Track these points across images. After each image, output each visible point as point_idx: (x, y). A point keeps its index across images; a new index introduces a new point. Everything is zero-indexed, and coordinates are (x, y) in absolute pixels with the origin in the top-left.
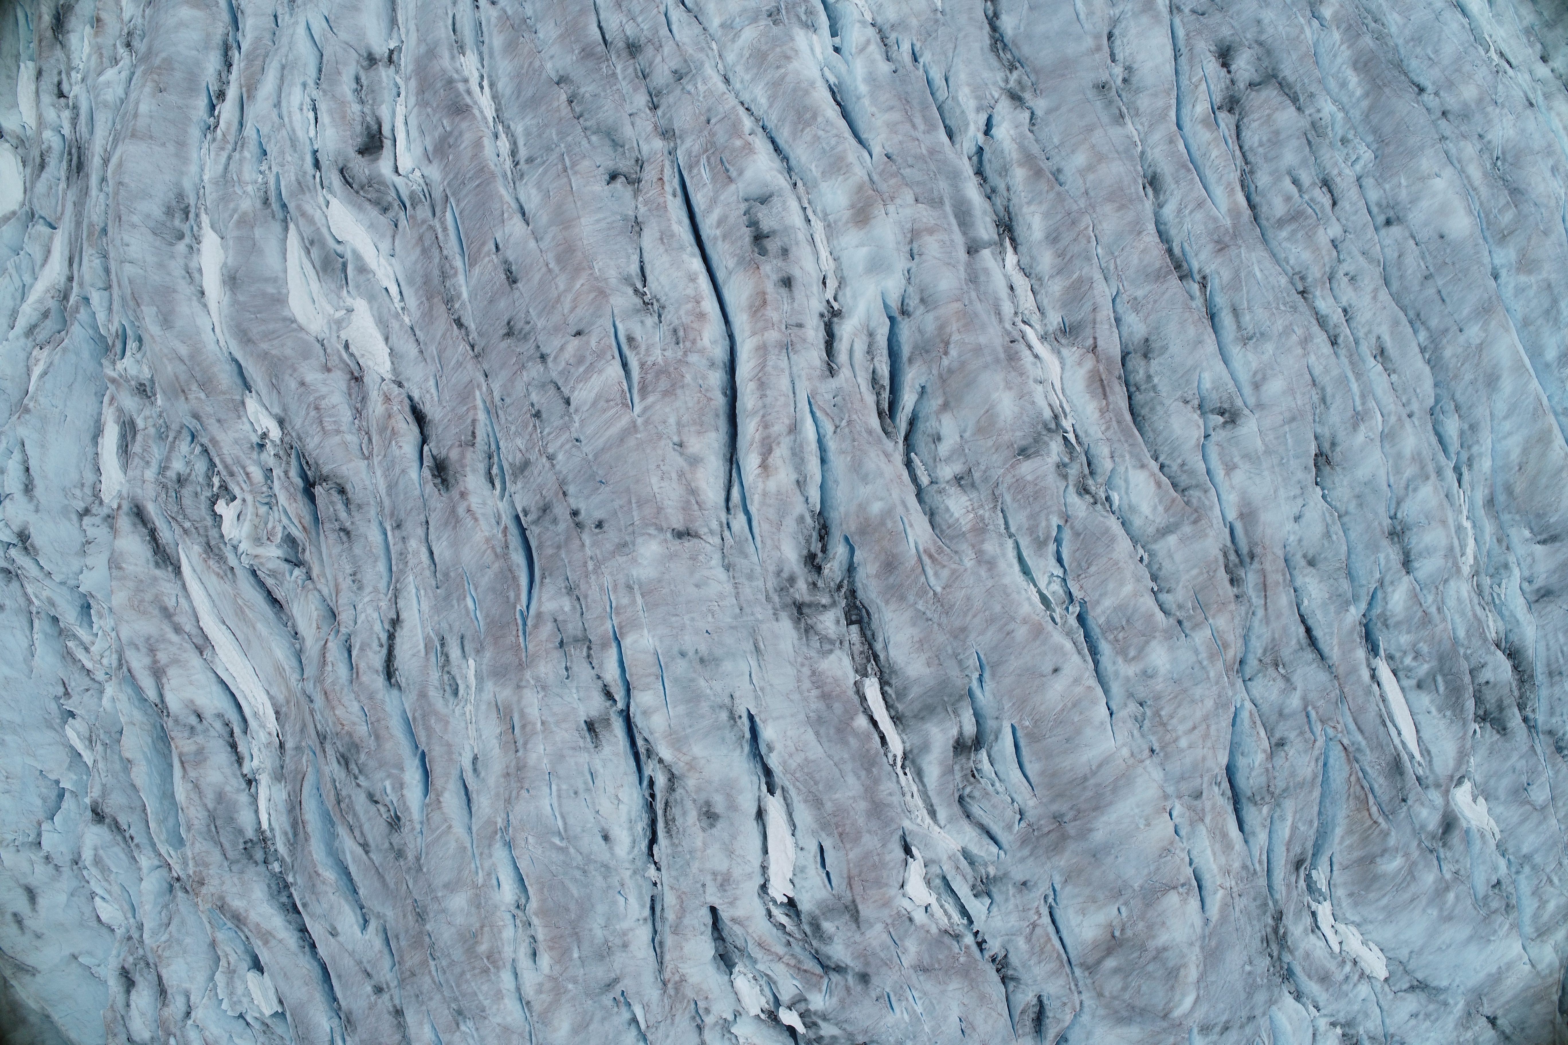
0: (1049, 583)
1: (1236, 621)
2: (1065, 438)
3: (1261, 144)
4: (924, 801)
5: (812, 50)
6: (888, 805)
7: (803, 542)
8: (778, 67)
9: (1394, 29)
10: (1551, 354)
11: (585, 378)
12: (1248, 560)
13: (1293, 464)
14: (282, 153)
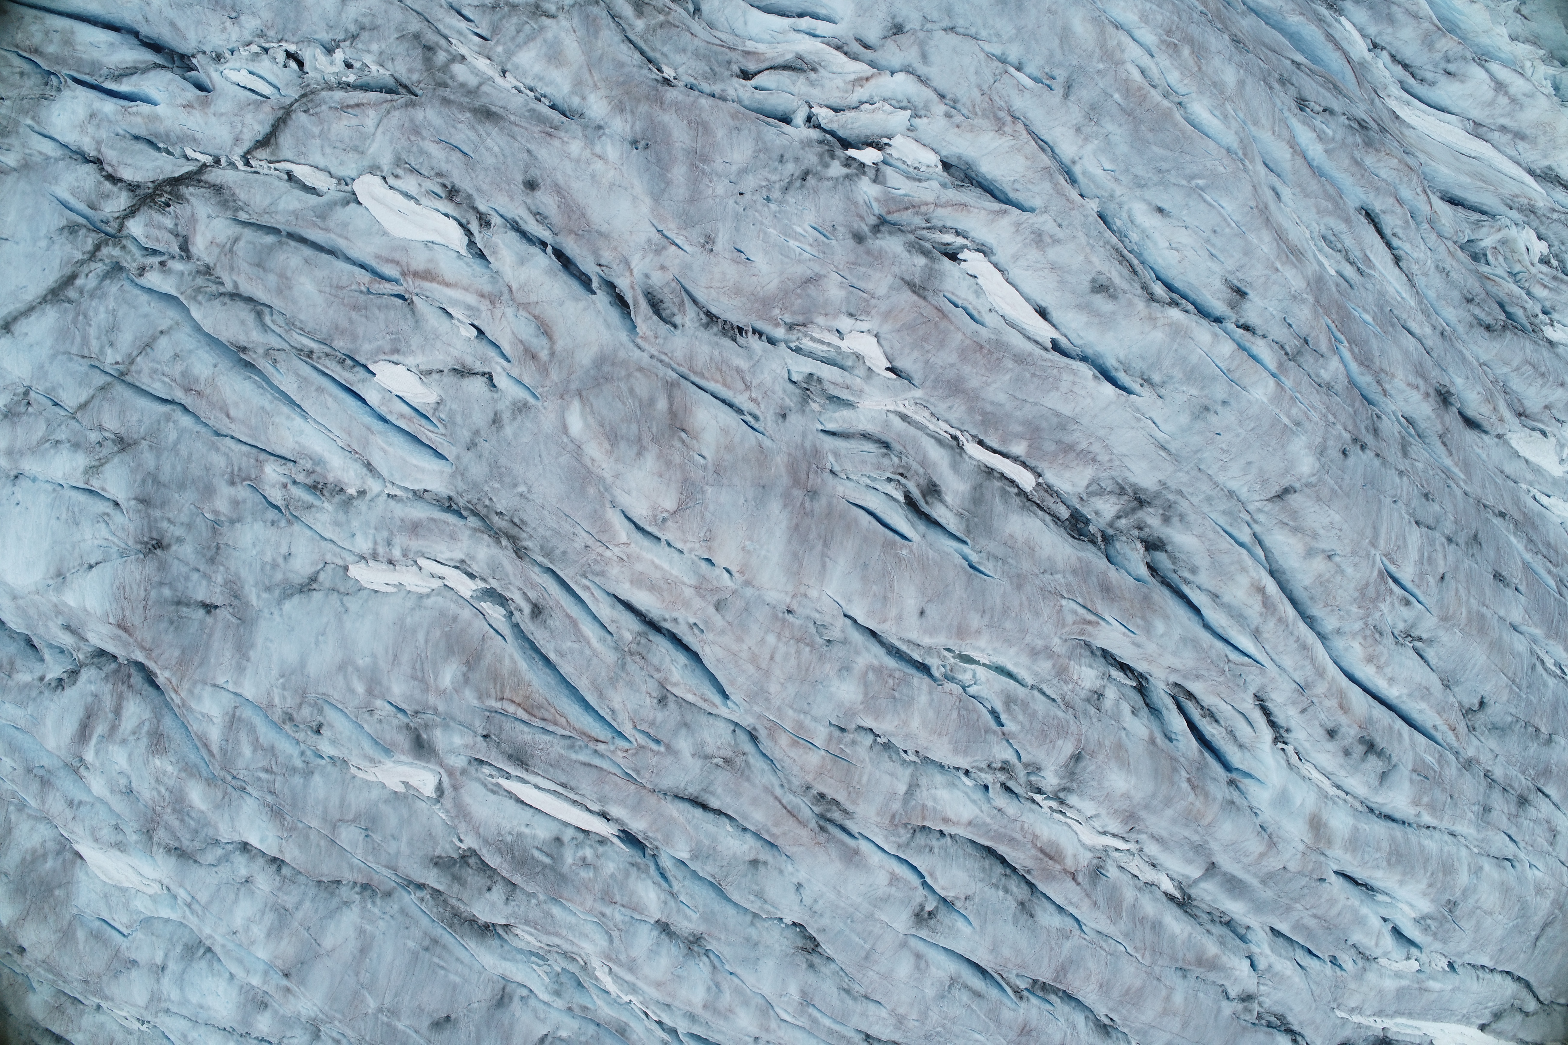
0: (974, 676)
1: (796, 770)
2: (1045, 794)
4: (917, 423)
5: (1411, 906)
6: (946, 397)
7: (1177, 555)
11: (1420, 551)
12: (822, 823)
13: (839, 926)
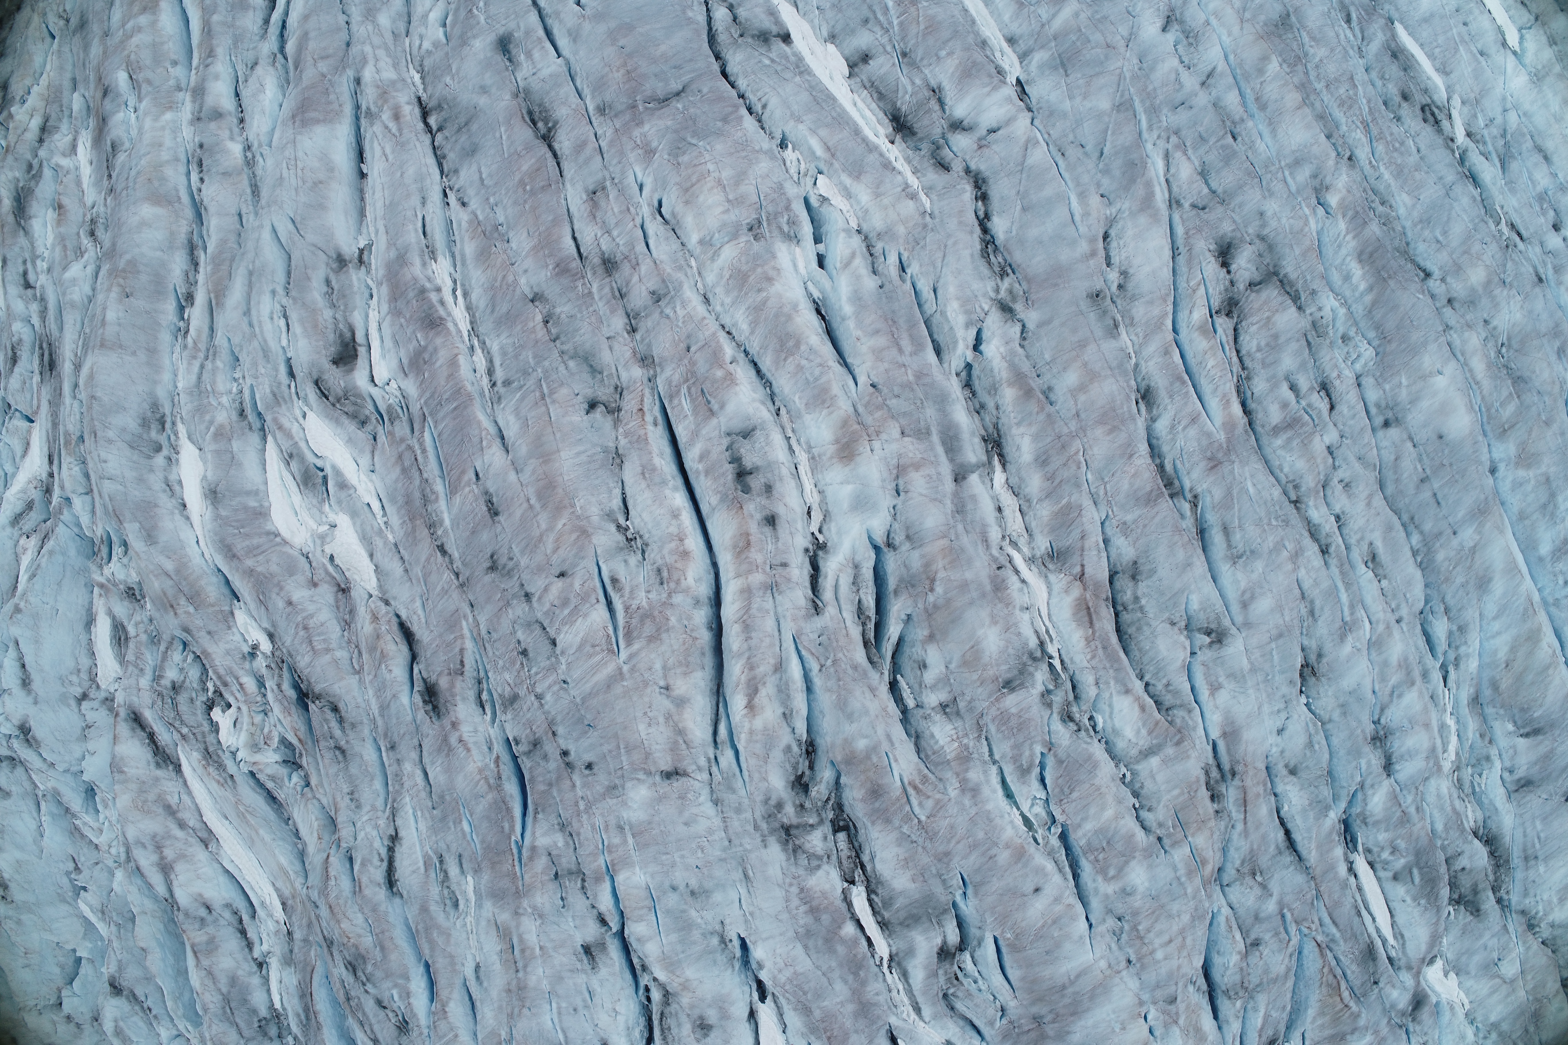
0: (1032, 805)
1: (1215, 837)
2: (1051, 665)
3: (1259, 350)
4: (909, 998)
5: (795, 266)
6: (875, 1004)
7: (790, 769)
8: (759, 290)
9: (1402, 211)
10: (1545, 549)
11: (570, 621)
12: (1229, 776)
13: (1279, 679)
14: (255, 364)
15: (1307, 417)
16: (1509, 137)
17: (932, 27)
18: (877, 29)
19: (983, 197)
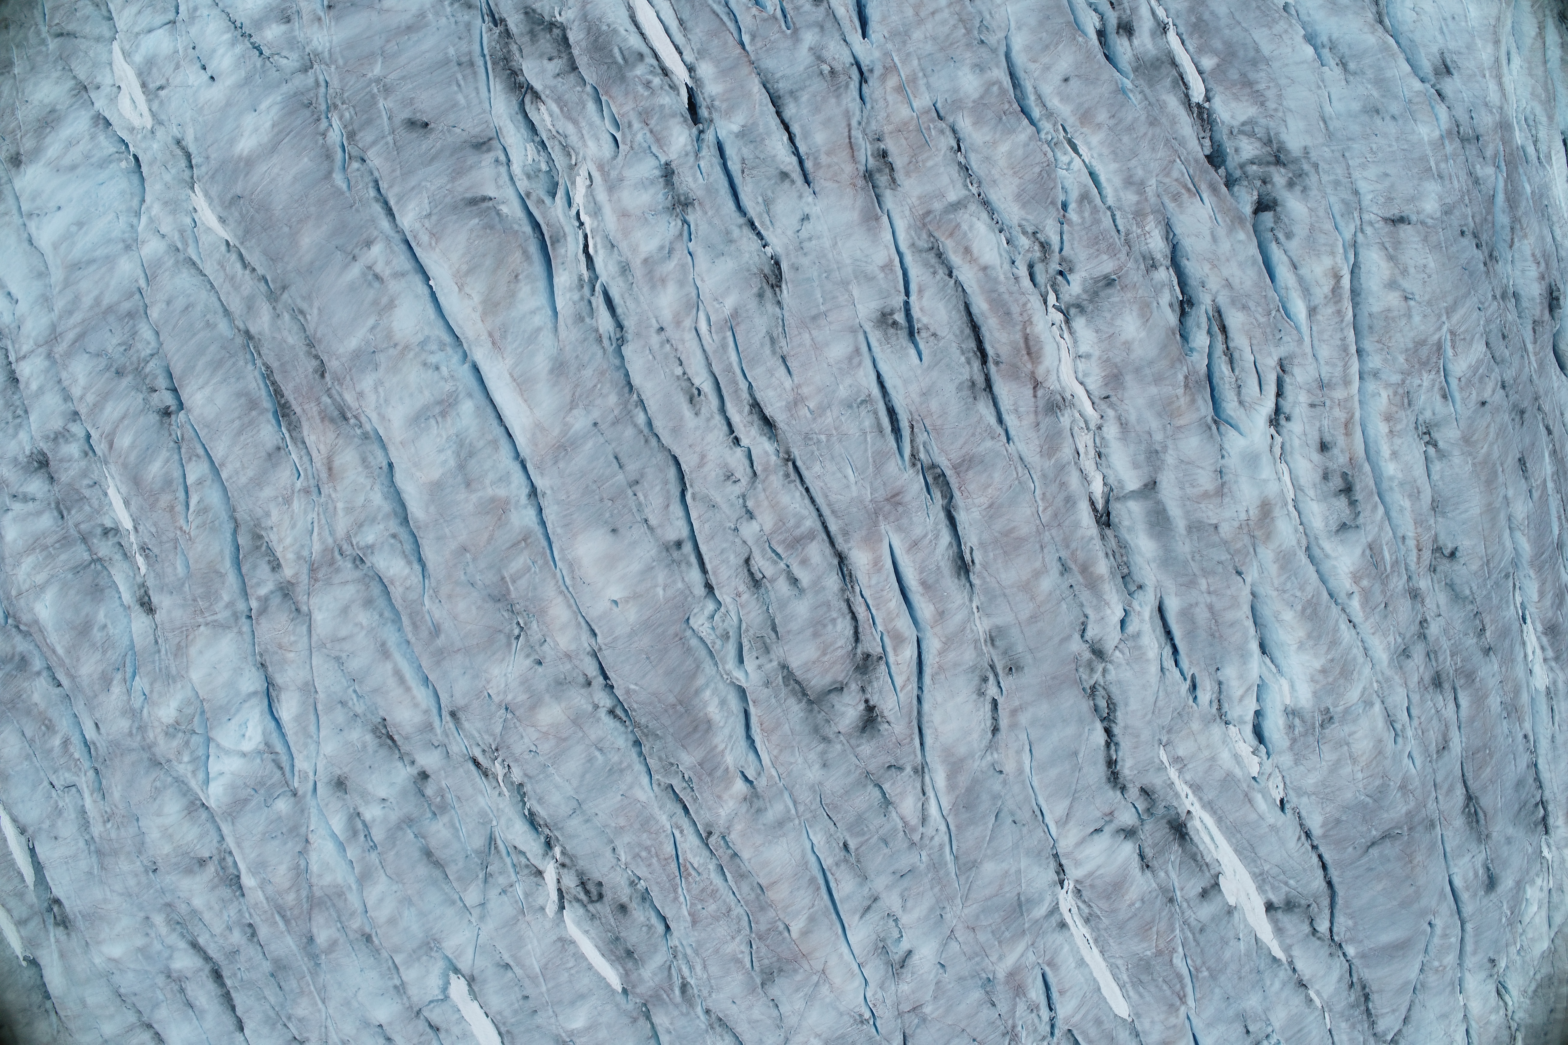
15: (779, 550)
16: (481, 875)
17: (1144, 930)
18: (1193, 923)
19: (1111, 763)
